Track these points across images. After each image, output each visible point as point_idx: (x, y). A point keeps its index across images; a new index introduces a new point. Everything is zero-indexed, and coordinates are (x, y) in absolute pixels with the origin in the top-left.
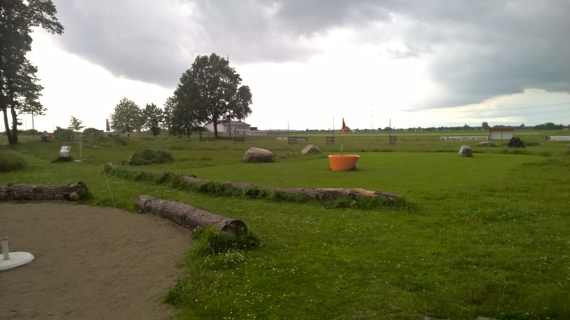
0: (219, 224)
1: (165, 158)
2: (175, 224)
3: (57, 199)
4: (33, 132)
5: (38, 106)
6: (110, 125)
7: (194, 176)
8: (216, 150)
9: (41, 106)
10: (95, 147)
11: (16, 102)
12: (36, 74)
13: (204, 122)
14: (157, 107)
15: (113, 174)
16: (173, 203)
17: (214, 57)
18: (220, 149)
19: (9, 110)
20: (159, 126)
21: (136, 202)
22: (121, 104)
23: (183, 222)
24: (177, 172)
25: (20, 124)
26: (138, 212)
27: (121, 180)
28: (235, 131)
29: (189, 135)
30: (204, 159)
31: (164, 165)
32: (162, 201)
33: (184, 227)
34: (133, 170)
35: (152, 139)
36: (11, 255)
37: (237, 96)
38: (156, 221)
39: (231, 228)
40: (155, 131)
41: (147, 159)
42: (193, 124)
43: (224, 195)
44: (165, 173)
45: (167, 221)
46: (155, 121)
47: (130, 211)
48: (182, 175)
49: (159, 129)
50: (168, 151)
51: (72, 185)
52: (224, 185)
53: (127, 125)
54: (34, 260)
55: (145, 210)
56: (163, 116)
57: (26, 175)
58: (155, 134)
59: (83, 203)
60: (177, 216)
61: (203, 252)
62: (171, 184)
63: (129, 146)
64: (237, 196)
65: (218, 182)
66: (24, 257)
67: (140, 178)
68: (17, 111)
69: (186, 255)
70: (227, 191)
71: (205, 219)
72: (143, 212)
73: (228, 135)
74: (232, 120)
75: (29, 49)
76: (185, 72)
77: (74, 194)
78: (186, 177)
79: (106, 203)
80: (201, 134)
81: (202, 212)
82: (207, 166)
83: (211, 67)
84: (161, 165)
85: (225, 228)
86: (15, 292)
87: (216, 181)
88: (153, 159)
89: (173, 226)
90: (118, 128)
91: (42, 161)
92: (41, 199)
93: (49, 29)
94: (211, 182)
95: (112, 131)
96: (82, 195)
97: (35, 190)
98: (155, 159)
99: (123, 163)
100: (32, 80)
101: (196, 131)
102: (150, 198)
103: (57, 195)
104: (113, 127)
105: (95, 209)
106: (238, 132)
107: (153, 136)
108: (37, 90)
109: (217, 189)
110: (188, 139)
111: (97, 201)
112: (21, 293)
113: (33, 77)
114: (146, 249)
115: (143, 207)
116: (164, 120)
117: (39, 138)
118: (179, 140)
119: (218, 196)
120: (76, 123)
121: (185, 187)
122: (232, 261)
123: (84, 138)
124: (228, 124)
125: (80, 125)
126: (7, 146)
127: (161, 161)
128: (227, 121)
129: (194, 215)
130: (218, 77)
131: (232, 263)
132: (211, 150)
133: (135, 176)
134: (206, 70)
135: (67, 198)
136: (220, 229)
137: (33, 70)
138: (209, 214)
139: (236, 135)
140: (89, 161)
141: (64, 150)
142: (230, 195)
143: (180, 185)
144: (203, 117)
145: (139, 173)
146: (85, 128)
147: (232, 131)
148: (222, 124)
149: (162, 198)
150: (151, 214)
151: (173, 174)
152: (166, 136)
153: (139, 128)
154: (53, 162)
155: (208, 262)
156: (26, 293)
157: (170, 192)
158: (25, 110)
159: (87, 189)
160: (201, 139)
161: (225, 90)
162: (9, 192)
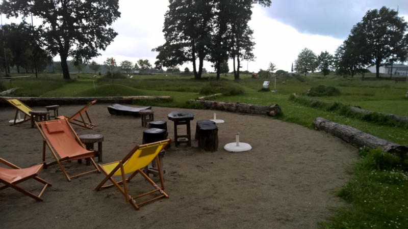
0: (385, 147)
1: (334, 92)
2: (343, 141)
3: (262, 114)
4: (247, 72)
5: (252, 55)
6: (294, 68)
7: (359, 107)
8: (377, 88)
9: (253, 56)
10: (284, 82)
11: (240, 54)
12: (252, 35)
13: (367, 64)
14: (330, 54)
15: (296, 101)
16: (343, 126)
17: (384, 10)
18: (382, 87)
19: (236, 58)
20: (329, 68)
21: (314, 121)
22: (303, 53)
23: (350, 141)
24: (345, 103)
25: (241, 67)
26: (315, 129)
27: (301, 106)
28: (395, 73)
29: (353, 75)
30: (366, 95)
31: (333, 97)
32: (333, 123)
33: (352, 145)
34: (311, 99)
35: (323, 78)
36: (240, 144)
37: (403, 42)
38: (328, 137)
39: (397, 152)
40: (325, 72)
41: (320, 92)
42: (358, 67)
43: (386, 125)
44: (335, 103)
45: (337, 138)
46: (326, 65)
47: (309, 128)
48: (349, 106)
49: (329, 70)
50: (336, 87)
51: (272, 106)
52: (387, 116)
53: (305, 67)
54: (252, 149)
55: (320, 128)
56: (333, 61)
57: (245, 98)
58: (325, 75)
59: (278, 119)
60: (346, 136)
61: (369, 167)
62: (339, 111)
63: (307, 82)
64: (399, 126)
65: (381, 114)
66: (246, 147)
67: (315, 105)
68: (240, 59)
69: (354, 166)
70: (389, 122)
71: (371, 142)
72: (318, 129)
73: (389, 76)
74: (395, 63)
75: (250, 19)
76: (356, 24)
77: (272, 112)
78: (353, 108)
79: (292, 120)
80: (363, 75)
81: (368, 135)
82: (370, 100)
83: (380, 18)
84: (330, 97)
85: (391, 151)
86: (243, 166)
87: (379, 113)
88: (324, 93)
89: (342, 143)
90: (299, 70)
91: (253, 90)
92: (253, 113)
93: (263, 4)
94: (375, 113)
95: (294, 72)
96: (277, 113)
97: (251, 107)
98: (326, 92)
99: (303, 94)
100: (250, 39)
101: (359, 72)
102: (325, 120)
103: (263, 112)
104: (296, 69)
105: (285, 123)
106: (399, 73)
107: (323, 76)
108: (252, 45)
109: (380, 119)
110: (352, 79)
111: (286, 118)
112: (246, 167)
113: (251, 37)
114: (322, 156)
115: (318, 126)
116: (333, 63)
117: (251, 76)
118: (344, 79)
119: (380, 125)
120: (272, 66)
121: (351, 115)
122: (397, 178)
123: (276, 76)
124: (390, 66)
125: (274, 68)
126: (234, 81)
127: (331, 94)
128: (390, 64)
129: (361, 137)
130: (385, 27)
131: (397, 180)
132: (373, 87)
133: (312, 103)
134: (375, 21)
135: (268, 115)
136: (386, 151)
137: (251, 32)
138: (375, 137)
139: (397, 76)
140: (280, 92)
141: (266, 84)
142: (392, 125)
143: (346, 113)
144: (367, 61)
145: (314, 102)
146: (277, 70)
147: (393, 73)
148: (384, 66)
149: (333, 121)
150: (324, 132)
151: (341, 104)
152: (334, 76)
153: (313, 69)
154: (259, 91)
155: (374, 175)
156: (248, 167)
157: (339, 118)
158: (245, 58)
159: (280, 110)
160: (363, 79)
161: (391, 38)
162: (237, 107)
